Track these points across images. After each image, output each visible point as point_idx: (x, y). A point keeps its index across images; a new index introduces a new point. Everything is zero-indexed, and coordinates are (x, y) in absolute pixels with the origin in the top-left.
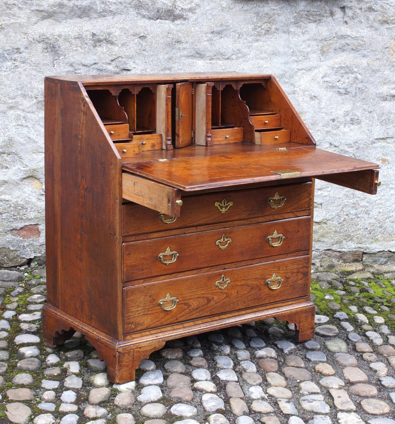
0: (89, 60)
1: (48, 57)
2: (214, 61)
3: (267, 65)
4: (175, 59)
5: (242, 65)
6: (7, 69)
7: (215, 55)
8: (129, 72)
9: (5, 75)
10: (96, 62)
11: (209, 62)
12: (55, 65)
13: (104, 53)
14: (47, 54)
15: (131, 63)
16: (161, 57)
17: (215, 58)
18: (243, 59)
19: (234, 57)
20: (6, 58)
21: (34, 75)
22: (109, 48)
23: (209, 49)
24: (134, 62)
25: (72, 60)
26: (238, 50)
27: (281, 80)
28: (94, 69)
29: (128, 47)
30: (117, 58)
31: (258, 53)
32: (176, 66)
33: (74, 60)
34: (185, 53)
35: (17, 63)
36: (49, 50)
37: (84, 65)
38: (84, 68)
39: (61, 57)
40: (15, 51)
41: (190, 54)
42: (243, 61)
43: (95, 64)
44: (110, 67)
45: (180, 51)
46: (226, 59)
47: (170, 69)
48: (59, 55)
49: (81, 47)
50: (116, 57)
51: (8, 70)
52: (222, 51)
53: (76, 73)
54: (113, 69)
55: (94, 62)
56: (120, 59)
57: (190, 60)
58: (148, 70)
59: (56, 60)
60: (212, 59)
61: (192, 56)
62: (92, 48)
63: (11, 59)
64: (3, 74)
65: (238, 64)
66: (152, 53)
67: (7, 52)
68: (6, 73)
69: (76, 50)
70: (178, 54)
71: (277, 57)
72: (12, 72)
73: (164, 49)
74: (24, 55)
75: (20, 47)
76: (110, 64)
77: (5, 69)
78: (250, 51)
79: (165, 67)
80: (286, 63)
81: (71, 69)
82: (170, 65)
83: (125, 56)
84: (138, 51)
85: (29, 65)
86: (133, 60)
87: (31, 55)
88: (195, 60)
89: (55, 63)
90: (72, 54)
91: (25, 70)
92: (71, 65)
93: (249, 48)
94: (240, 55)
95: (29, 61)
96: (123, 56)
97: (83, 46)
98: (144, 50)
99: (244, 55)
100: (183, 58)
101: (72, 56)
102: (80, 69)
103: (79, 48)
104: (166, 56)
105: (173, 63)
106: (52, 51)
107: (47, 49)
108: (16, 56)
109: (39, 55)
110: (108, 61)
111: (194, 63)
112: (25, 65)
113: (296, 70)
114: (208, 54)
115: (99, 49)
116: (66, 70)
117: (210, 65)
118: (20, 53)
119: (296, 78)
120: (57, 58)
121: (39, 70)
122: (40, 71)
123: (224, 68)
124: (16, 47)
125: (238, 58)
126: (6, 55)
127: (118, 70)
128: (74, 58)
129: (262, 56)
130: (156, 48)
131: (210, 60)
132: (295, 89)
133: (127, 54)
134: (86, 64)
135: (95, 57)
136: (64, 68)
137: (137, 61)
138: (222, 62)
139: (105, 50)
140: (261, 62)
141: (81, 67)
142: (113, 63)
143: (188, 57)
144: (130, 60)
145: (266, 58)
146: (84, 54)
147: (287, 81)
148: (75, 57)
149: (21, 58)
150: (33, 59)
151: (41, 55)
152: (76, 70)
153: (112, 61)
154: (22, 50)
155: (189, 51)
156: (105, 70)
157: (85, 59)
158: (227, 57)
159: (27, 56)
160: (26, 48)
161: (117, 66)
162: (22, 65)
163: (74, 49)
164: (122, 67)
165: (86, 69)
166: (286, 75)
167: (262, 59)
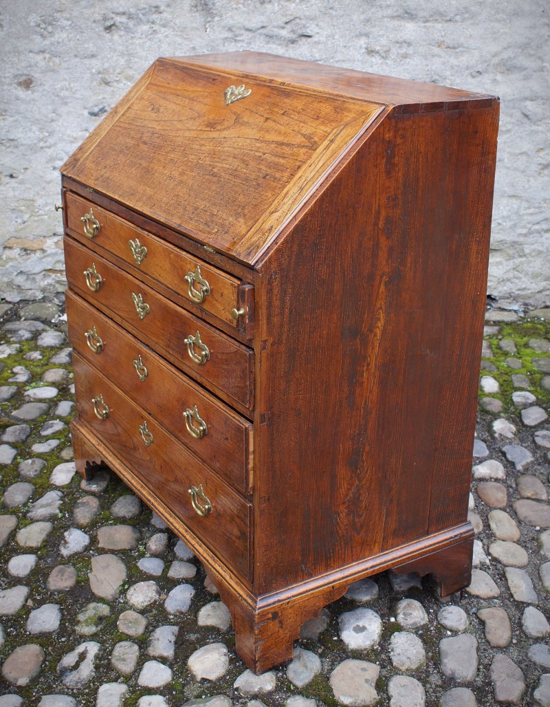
0: (255, 21)
1: (199, 18)
2: (429, 24)
3: (506, 31)
4: (375, 20)
5: (470, 30)
6: (142, 34)
7: (431, 16)
8: (310, 39)
9: (139, 44)
10: (265, 25)
11: (423, 24)
12: (208, 30)
13: (275, 13)
14: (197, 14)
15: (313, 26)
16: (355, 17)
17: (431, 19)
18: (472, 21)
19: (458, 18)
20: (140, 19)
21: (179, 44)
22: (282, 6)
23: (424, 7)
24: (317, 25)
25: (231, 22)
26: (464, 8)
27: (525, 51)
28: (261, 34)
29: (309, 4)
30: (293, 20)
31: (493, 12)
32: (375, 30)
33: (233, 22)
34: (389, 12)
35: (156, 27)
36: (200, 8)
37: (248, 30)
38: (247, 33)
39: (216, 19)
40: (154, 10)
41: (395, 14)
42: (472, 24)
43: (262, 27)
44: (284, 33)
45: (382, 10)
46: (447, 21)
47: (367, 35)
48: (212, 16)
49: (243, 4)
50: (293, 18)
51: (144, 36)
52: (442, 10)
53: (236, 41)
54: (288, 35)
55: (261, 25)
56: (298, 20)
57: (396, 23)
58: (336, 37)
59: (209, 22)
60: (427, 21)
61: (399, 17)
62: (258, 5)
63: (148, 22)
64: (137, 42)
65: (463, 28)
66: (341, 13)
67: (142, 11)
68: (141, 41)
69: (236, 9)
70: (380, 14)
71: (520, 18)
72: (149, 40)
73: (360, 7)
74: (165, 15)
75: (159, 4)
76: (283, 28)
77: (139, 35)
78: (482, 10)
79: (360, 33)
80: (531, 27)
81: (230, 35)
82: (368, 29)
83: (305, 16)
84: (323, 9)
85: (171, 30)
86: (316, 22)
87: (175, 16)
88: (402, 23)
89: (207, 26)
90: (230, 14)
91: (167, 36)
92: (230, 29)
93: (480, 6)
94: (467, 15)
95: (172, 24)
96: (302, 17)
97: (246, 3)
98: (331, 8)
99: (473, 16)
100: (386, 20)
101: (231, 17)
102: (242, 35)
103: (241, 6)
104: (362, 17)
105: (372, 27)
106: (203, 10)
107: (196, 6)
108: (155, 16)
109: (185, 15)
110: (281, 23)
111: (401, 26)
112: (166, 30)
113: (546, 37)
114: (421, 14)
115: (269, 6)
116: (222, 36)
117: (423, 30)
118: (160, 13)
119: (546, 48)
120: (209, 19)
121: (185, 36)
122: (186, 38)
123: (443, 33)
124: (154, 5)
125: (464, 20)
126: (141, 16)
127: (294, 36)
128: (233, 20)
129: (498, 17)
130: (348, 5)
131: (425, 22)
132: (545, 64)
133: (308, 14)
134: (250, 28)
135: (263, 18)
136: (220, 33)
137: (320, 24)
138: (441, 25)
139: (277, 8)
140: (497, 25)
141: (243, 32)
142: (288, 26)
143: (393, 17)
144: (311, 22)
145: (504, 20)
146: (248, 13)
147: (532, 52)
148: (236, 18)
149: (161, 19)
150: (177, 22)
151: (188, 15)
152: (236, 36)
153: (286, 23)
154: (162, 8)
155: (395, 9)
156: (276, 36)
157: (249, 20)
158: (448, 18)
159: (169, 17)
160: (168, 6)
161: (293, 31)
162: (163, 29)
163: (234, 6)
164: (300, 32)
165: (251, 35)
166: (533, 44)
167: (499, 21)
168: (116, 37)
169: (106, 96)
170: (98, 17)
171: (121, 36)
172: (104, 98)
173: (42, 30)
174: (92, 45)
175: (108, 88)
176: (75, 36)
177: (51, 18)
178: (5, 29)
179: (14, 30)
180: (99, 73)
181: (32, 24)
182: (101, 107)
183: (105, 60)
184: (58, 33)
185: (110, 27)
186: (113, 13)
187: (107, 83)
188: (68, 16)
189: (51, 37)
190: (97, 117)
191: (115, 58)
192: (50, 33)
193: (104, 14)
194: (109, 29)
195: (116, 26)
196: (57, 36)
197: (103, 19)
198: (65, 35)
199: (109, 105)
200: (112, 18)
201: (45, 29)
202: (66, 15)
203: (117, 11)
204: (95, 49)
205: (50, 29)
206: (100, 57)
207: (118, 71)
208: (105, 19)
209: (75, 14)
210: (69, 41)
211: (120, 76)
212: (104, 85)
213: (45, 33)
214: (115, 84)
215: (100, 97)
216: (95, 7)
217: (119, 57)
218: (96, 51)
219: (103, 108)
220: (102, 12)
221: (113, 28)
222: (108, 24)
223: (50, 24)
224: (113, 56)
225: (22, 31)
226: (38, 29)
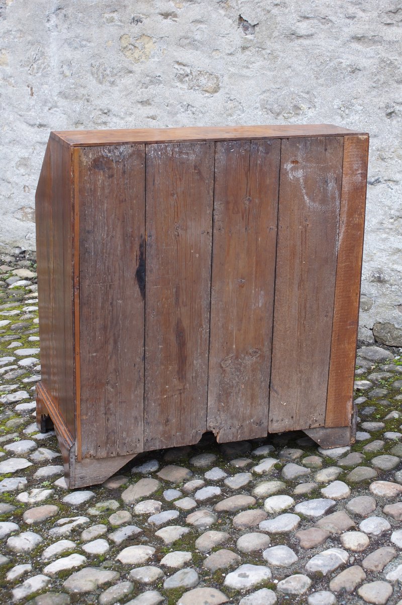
168: (394, 122)
169: (381, 170)
170: (382, 105)
171: (398, 122)
172: (379, 171)
173: (342, 112)
174: (375, 127)
175: (383, 163)
176: (365, 119)
177: (349, 103)
178: (317, 109)
179: (323, 110)
180: (378, 150)
181: (335, 107)
182: (376, 178)
183: (384, 140)
184: (352, 115)
185: (391, 113)
186: (394, 102)
187: (383, 159)
188: (361, 102)
189: (347, 118)
190: (373, 186)
191: (391, 139)
192: (347, 114)
193: (387, 103)
194: (389, 115)
195: (396, 114)
196: (351, 118)
197: (386, 107)
198: (357, 118)
199: (383, 177)
200: (394, 107)
201: (344, 111)
202: (360, 102)
203: (397, 101)
204: (377, 130)
205: (347, 111)
206: (380, 137)
207: (392, 150)
208: (387, 107)
209: (366, 101)
210: (360, 122)
211: (393, 154)
212: (380, 160)
213: (344, 115)
214: (389, 160)
215: (377, 170)
216: (382, 97)
217: (394, 139)
218: (378, 132)
219: (378, 179)
220: (387, 101)
221: (393, 114)
222: (389, 111)
223: (347, 108)
224: (389, 138)
225: (328, 112)
226: (339, 111)
